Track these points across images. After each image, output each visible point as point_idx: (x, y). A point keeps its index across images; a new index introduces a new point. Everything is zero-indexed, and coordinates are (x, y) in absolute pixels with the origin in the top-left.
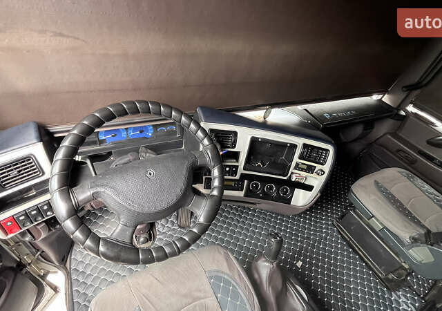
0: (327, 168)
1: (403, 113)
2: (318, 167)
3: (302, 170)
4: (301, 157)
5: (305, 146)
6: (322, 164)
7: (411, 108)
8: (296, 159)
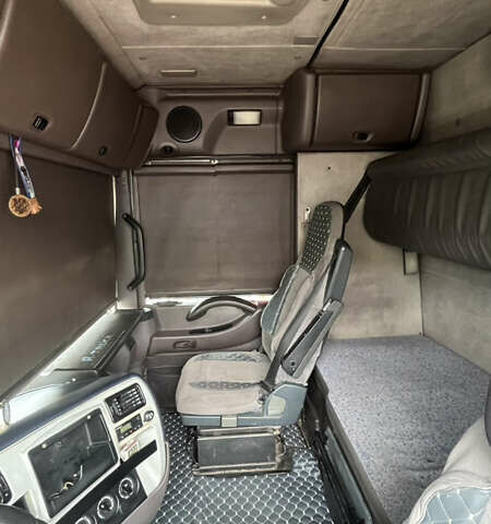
0: (151, 404)
1: (147, 310)
2: (142, 411)
3: (128, 432)
4: (116, 418)
5: (109, 401)
6: (143, 404)
7: (149, 302)
8: (112, 427)
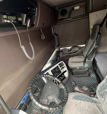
2: (64, 66)
3: (62, 69)
4: (60, 67)
5: (59, 64)
6: (64, 65)
7: (61, 49)
